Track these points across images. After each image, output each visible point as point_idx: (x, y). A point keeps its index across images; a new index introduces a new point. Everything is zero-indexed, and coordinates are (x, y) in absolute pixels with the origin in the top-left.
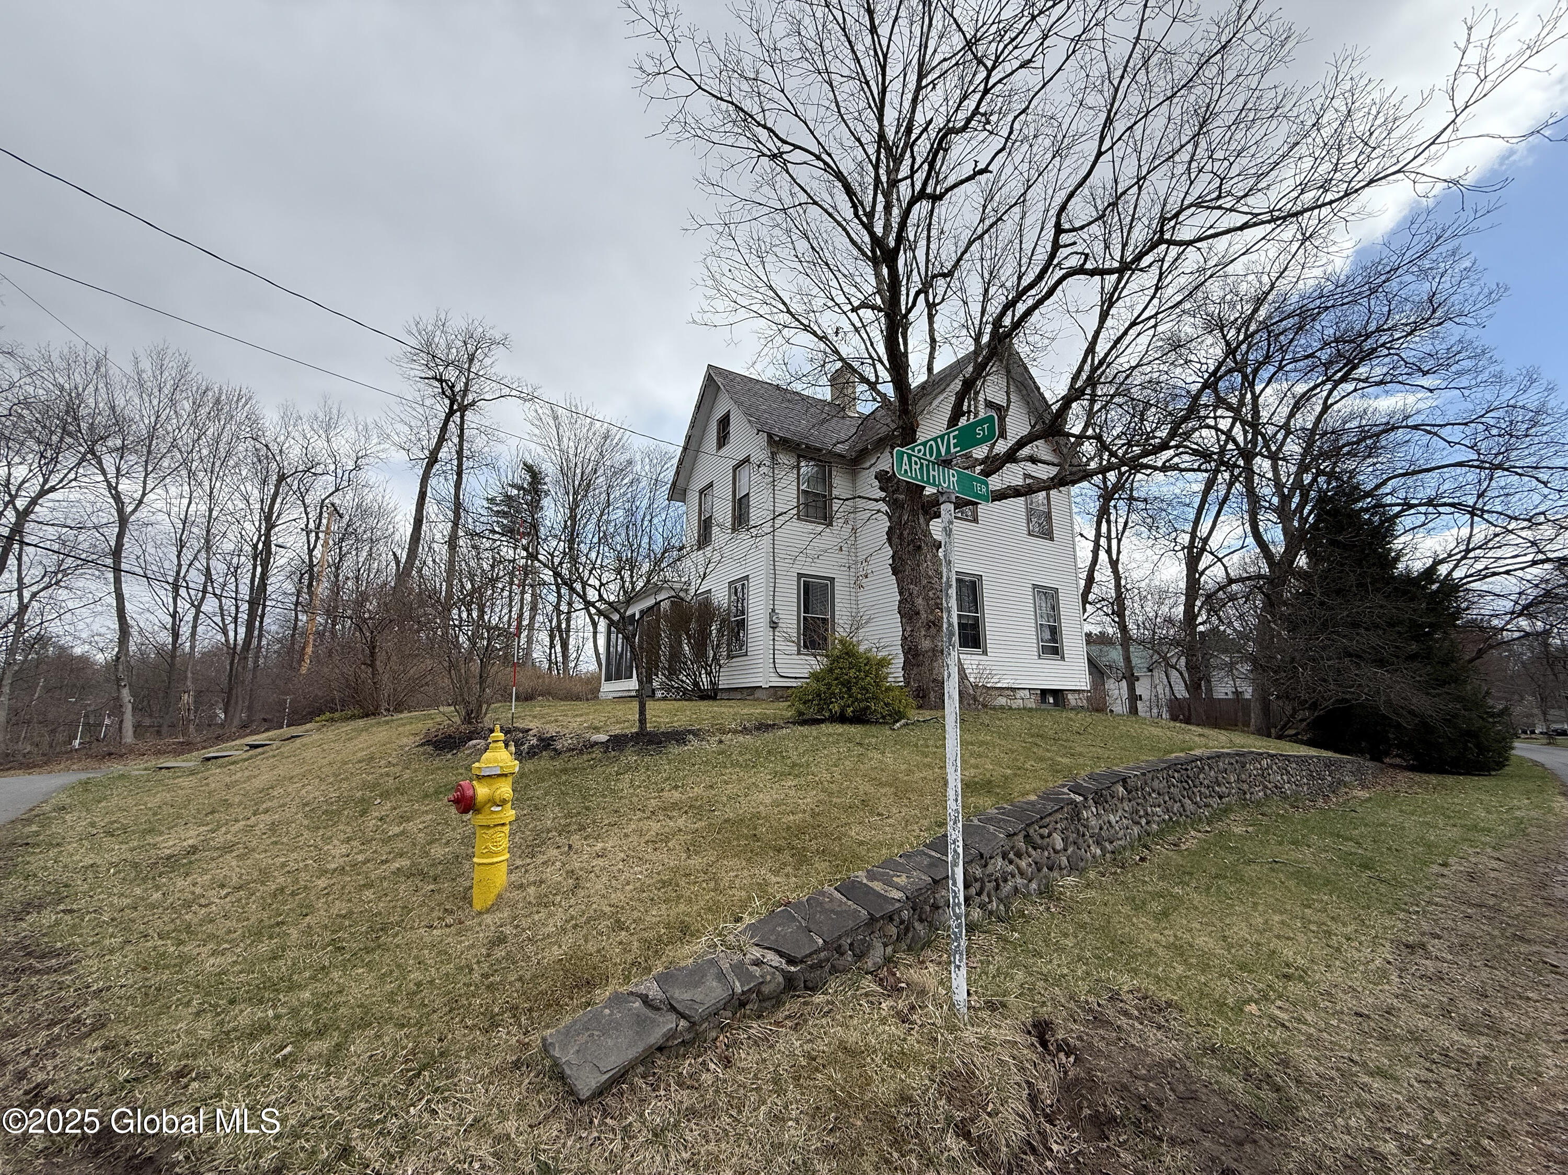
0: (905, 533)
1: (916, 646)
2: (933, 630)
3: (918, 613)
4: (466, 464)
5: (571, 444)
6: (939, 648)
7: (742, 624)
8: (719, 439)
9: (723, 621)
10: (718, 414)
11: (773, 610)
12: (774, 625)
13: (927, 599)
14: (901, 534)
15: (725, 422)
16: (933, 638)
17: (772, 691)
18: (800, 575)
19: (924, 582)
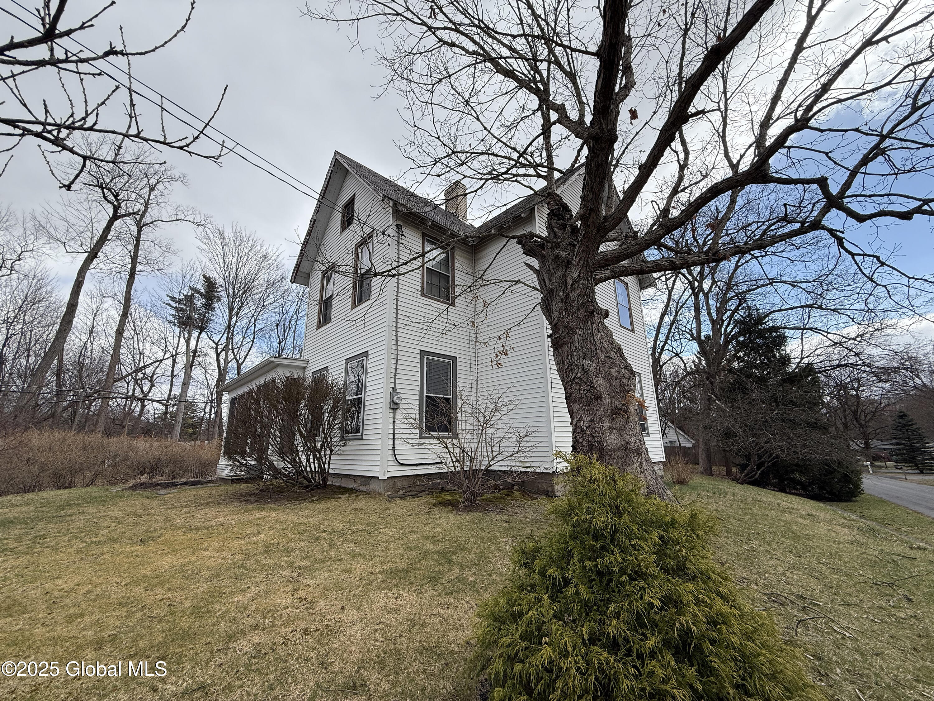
0: (574, 295)
1: (600, 443)
2: (620, 421)
3: (598, 397)
4: (139, 267)
5: (235, 260)
6: (633, 446)
7: (358, 403)
8: (343, 222)
9: (336, 401)
10: (344, 199)
11: (394, 389)
12: (394, 406)
13: (608, 378)
14: (567, 297)
15: (350, 205)
16: (621, 431)
17: (391, 482)
18: (423, 353)
19: (602, 356)
